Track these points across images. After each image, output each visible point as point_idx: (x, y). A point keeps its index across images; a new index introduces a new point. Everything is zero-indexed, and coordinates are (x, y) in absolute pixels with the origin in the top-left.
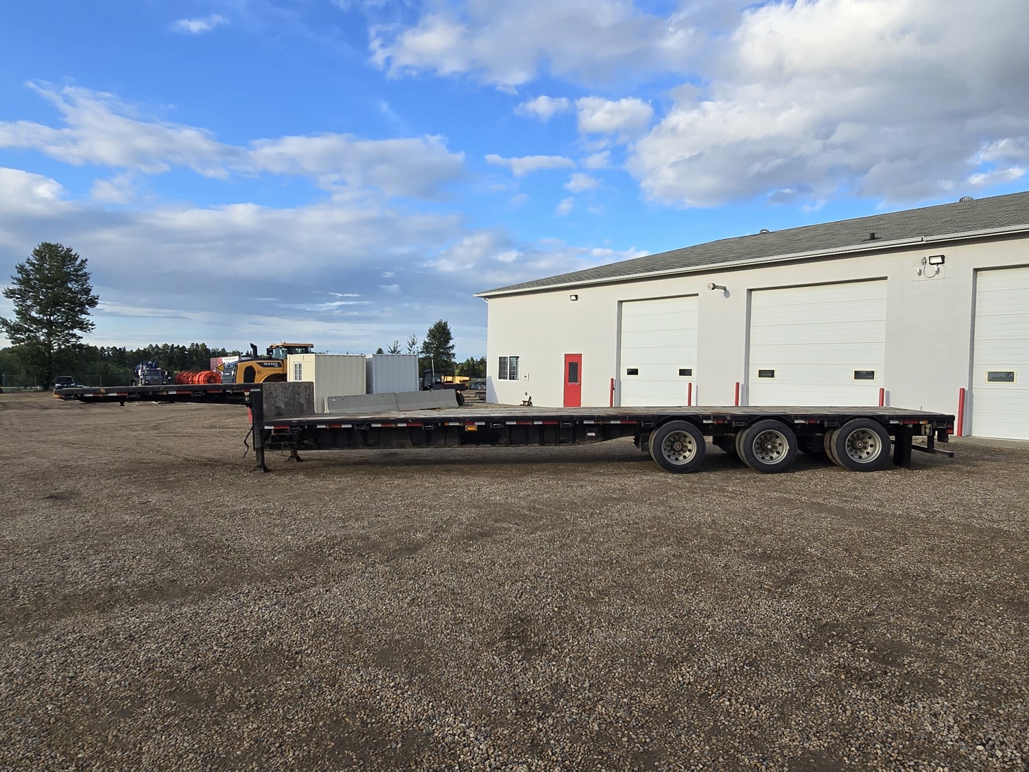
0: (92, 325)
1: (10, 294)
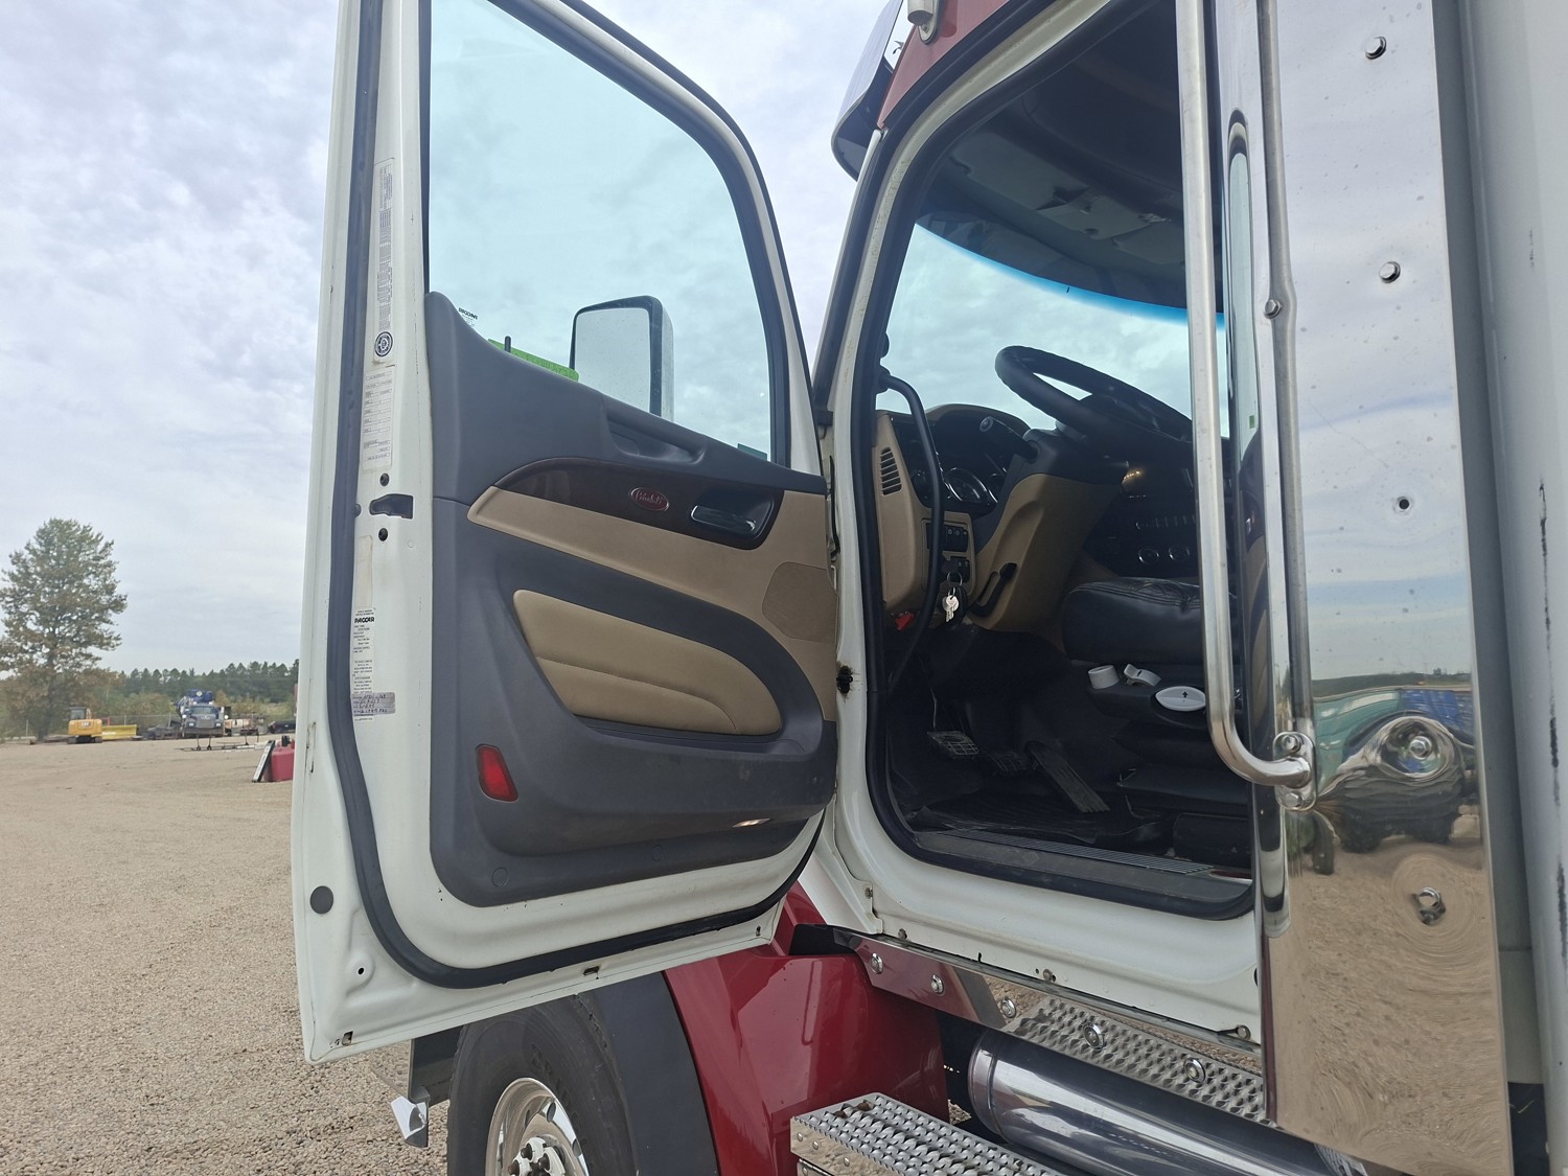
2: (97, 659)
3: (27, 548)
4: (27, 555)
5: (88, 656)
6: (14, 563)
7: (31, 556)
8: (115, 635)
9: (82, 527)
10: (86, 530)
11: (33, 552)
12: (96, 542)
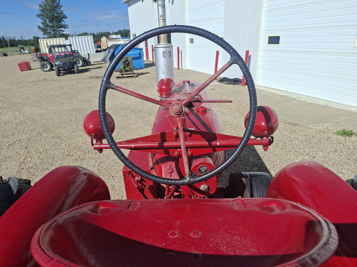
0: (68, 26)
1: (38, 16)
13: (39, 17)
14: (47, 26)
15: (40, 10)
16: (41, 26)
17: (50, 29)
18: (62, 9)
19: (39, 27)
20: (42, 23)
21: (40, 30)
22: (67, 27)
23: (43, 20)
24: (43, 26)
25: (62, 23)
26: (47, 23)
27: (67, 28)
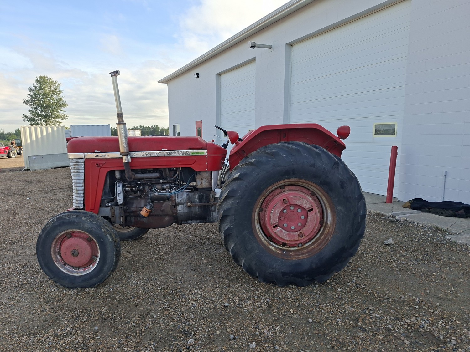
1: (27, 102)
2: (61, 123)
3: (33, 86)
4: (33, 88)
5: (58, 122)
6: (30, 91)
7: (35, 89)
8: (66, 115)
9: (49, 78)
10: (51, 79)
11: (35, 87)
12: (55, 83)
13: (27, 104)
14: (38, 115)
15: (30, 95)
16: (29, 115)
17: (41, 119)
18: (61, 95)
19: (25, 117)
20: (30, 111)
21: (26, 120)
22: (66, 117)
23: (32, 108)
24: (31, 115)
25: (59, 113)
26: (38, 111)
27: (66, 119)
